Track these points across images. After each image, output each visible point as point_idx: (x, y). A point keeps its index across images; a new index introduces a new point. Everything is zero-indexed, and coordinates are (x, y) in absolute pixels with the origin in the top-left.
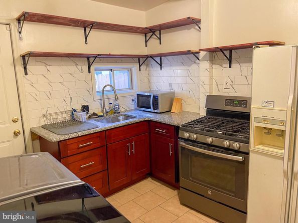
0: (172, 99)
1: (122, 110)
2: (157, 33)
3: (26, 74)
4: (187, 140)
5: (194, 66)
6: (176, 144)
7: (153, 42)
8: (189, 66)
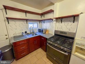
0: (46, 30)
1: (35, 32)
2: (44, 15)
3: (9, 23)
4: (49, 43)
5: (52, 23)
6: (46, 44)
7: (43, 17)
8: (50, 22)
